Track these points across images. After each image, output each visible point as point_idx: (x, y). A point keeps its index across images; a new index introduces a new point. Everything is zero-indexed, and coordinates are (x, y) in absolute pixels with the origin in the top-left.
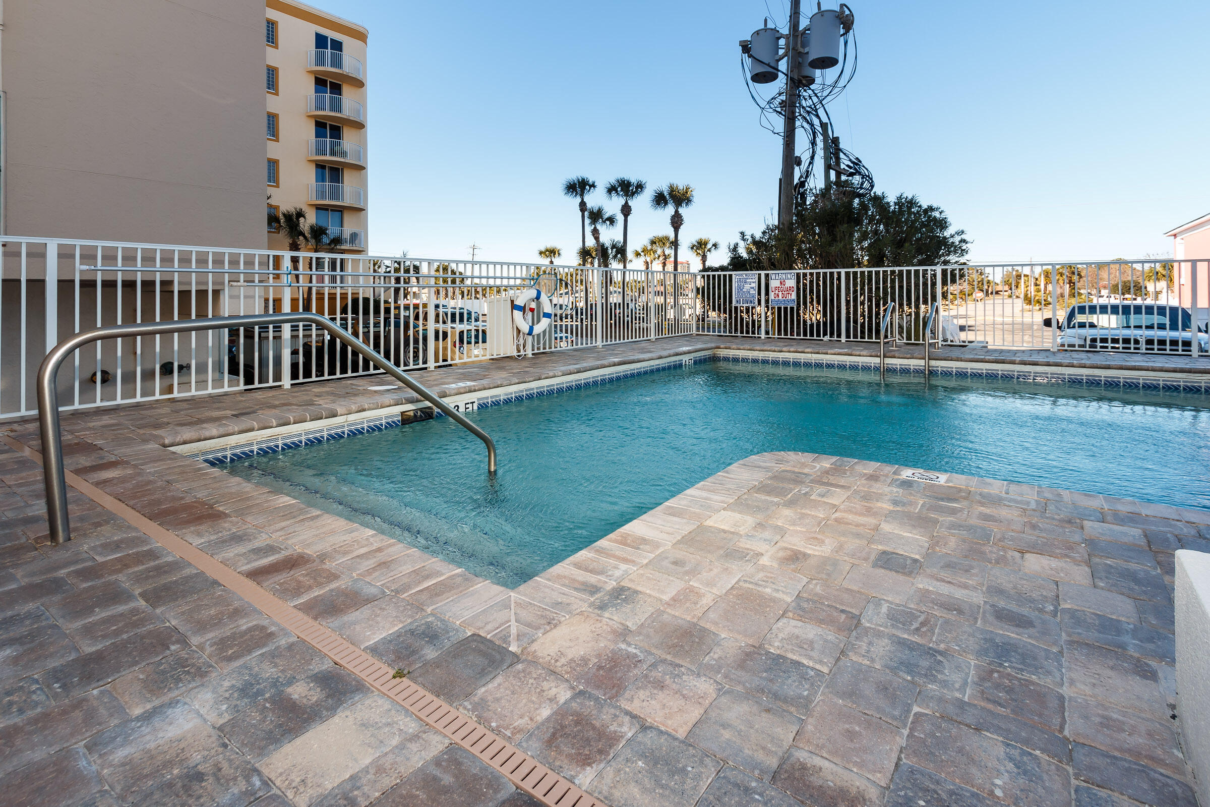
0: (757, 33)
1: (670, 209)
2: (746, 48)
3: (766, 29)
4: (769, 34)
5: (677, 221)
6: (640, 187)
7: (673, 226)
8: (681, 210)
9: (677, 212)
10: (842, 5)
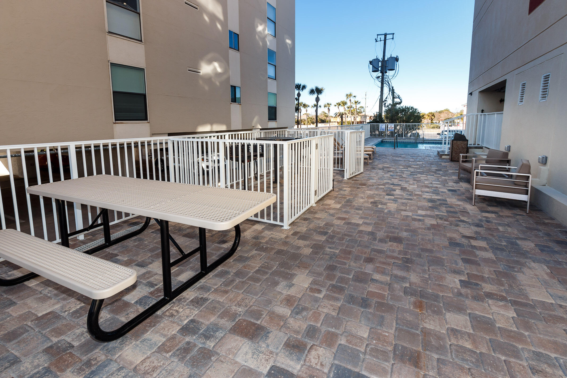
0: (375, 59)
1: (315, 96)
2: (371, 63)
3: (376, 59)
4: (377, 60)
5: (317, 100)
6: (304, 87)
7: (316, 101)
8: (319, 96)
9: (318, 96)
10: (397, 56)
